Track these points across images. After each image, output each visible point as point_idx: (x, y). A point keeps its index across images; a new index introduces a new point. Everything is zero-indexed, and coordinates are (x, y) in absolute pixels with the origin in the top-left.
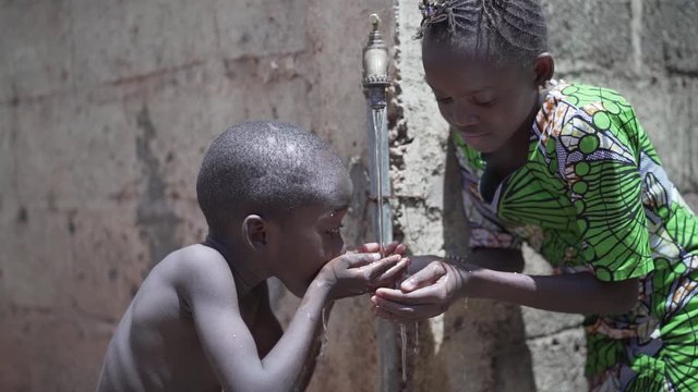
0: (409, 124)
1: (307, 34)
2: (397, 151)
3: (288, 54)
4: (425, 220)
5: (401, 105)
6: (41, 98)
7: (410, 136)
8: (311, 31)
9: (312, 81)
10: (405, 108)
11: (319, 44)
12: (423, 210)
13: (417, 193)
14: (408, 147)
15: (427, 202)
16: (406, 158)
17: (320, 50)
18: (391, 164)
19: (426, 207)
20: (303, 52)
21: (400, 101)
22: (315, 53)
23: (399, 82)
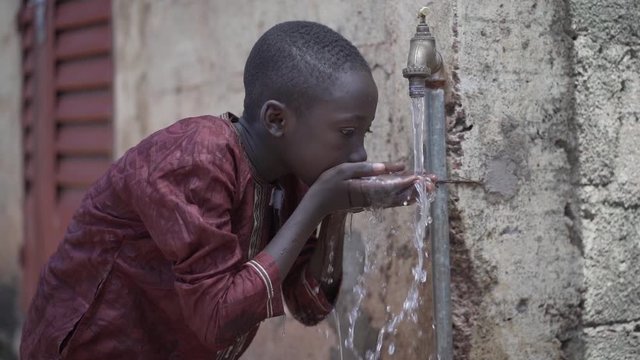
0: (467, 112)
1: (386, 26)
2: (454, 138)
3: (372, 45)
4: (483, 205)
5: (459, 93)
6: (196, 88)
7: (468, 124)
8: (388, 24)
9: (390, 71)
10: (463, 97)
11: (394, 36)
12: (482, 194)
13: (475, 178)
14: (467, 135)
15: (487, 186)
16: (464, 145)
17: (395, 41)
18: (448, 150)
19: (486, 192)
20: (383, 43)
21: (457, 90)
22: (391, 44)
23: (457, 71)
